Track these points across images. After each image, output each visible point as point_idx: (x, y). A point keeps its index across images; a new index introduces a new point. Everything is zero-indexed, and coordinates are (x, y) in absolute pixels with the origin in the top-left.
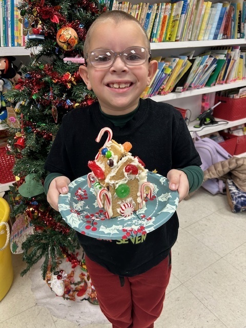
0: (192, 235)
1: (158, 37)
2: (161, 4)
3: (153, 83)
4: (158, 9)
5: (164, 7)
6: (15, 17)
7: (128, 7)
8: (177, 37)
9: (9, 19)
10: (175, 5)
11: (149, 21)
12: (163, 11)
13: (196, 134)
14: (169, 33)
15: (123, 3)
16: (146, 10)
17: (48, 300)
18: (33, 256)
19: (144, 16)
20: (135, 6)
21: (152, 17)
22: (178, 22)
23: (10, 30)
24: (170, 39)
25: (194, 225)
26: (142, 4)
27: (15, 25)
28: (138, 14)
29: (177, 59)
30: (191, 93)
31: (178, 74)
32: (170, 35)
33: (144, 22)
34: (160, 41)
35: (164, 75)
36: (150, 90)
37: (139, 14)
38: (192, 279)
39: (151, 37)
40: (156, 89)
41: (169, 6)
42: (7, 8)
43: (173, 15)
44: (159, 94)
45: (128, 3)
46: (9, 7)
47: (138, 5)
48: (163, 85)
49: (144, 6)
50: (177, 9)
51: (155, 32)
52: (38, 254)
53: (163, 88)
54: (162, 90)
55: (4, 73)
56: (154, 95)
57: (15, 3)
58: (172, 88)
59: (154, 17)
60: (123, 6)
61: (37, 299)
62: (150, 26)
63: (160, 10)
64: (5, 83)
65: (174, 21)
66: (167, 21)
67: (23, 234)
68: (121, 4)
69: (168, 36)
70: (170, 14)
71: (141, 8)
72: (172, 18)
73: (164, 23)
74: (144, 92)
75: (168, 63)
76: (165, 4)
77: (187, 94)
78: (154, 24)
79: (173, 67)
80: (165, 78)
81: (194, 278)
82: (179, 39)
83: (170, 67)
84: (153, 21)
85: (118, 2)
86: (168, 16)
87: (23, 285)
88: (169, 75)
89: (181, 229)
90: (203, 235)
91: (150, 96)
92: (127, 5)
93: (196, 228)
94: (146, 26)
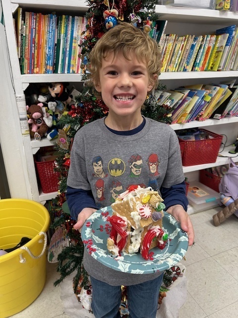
0: (220, 265)
1: (201, 66)
2: (206, 36)
3: (192, 110)
4: (203, 41)
5: (209, 39)
6: (73, 48)
7: (174, 39)
8: (219, 67)
9: (68, 49)
10: (220, 37)
11: (193, 51)
12: (208, 42)
13: (231, 160)
14: (211, 63)
15: (170, 35)
16: (191, 41)
17: (75, 310)
18: (67, 268)
19: (188, 47)
20: (181, 38)
21: (197, 48)
22: (222, 53)
23: (67, 58)
24: (212, 68)
25: (223, 254)
26: (188, 36)
27: (72, 55)
28: (183, 45)
29: (218, 88)
30: (228, 120)
31: (218, 101)
32: (212, 64)
33: (188, 52)
34: (203, 70)
35: (203, 102)
36: (189, 116)
37: (185, 45)
38: (217, 313)
39: (193, 65)
40: (194, 115)
41: (214, 38)
42: (67, 40)
43: (217, 46)
44: (197, 119)
45: (175, 35)
46: (69, 39)
47: (184, 37)
48: (202, 112)
49: (190, 38)
50: (221, 41)
51: (198, 62)
52: (71, 267)
53: (202, 115)
54: (200, 116)
55: (59, 96)
56: (192, 121)
57: (74, 35)
58: (210, 115)
59: (198, 48)
60: (170, 38)
61: (65, 308)
62: (194, 56)
63: (205, 42)
64: (58, 105)
65: (218, 52)
66: (210, 52)
67: (60, 245)
68: (168, 37)
69: (211, 65)
70: (214, 46)
71: (186, 40)
72: (216, 49)
73: (207, 53)
74: (183, 118)
75: (208, 91)
76: (210, 36)
77: (225, 121)
78: (197, 54)
79: (213, 95)
80: (204, 105)
81: (220, 311)
82: (221, 69)
83: (210, 95)
84: (197, 52)
85: (165, 35)
86: (212, 47)
87: (53, 291)
88: (208, 102)
89: (209, 256)
90: (232, 266)
91: (188, 122)
92: (173, 37)
93: (225, 257)
94: (190, 56)
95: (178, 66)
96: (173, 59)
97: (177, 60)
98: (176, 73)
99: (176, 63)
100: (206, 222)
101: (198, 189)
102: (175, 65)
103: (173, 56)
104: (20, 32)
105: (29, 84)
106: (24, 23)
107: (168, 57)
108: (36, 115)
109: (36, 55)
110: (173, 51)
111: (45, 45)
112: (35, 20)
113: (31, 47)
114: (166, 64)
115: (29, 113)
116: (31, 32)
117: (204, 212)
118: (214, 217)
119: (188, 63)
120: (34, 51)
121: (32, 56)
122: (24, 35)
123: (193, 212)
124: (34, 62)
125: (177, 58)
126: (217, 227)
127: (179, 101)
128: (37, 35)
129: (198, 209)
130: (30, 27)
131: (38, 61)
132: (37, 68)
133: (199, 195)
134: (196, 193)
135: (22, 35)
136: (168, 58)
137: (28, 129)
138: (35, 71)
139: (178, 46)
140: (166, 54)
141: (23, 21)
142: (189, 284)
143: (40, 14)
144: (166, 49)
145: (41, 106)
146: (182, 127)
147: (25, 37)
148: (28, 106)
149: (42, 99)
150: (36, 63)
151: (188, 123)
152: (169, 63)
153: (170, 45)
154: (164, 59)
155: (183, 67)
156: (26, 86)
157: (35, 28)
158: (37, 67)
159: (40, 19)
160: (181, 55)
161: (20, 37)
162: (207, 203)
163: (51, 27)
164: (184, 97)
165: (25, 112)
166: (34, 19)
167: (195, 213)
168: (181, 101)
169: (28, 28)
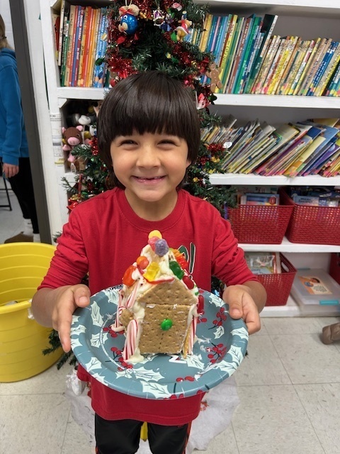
3: (310, 157)
7: (295, 43)
11: (327, 64)
15: (288, 37)
16: (325, 48)
19: (319, 58)
20: (307, 43)
21: (335, 59)
25: (313, 386)
26: (319, 39)
28: (310, 54)
33: (318, 66)
35: (334, 147)
36: (303, 167)
37: (313, 54)
39: (327, 87)
40: (315, 167)
44: (321, 173)
45: (297, 38)
47: (313, 41)
48: (330, 162)
49: (323, 44)
51: (336, 82)
53: (329, 167)
54: (327, 168)
56: (312, 173)
60: (287, 42)
62: (329, 73)
68: (283, 40)
71: (317, 45)
74: (294, 167)
78: (336, 69)
80: (335, 152)
85: (279, 37)
89: (289, 383)
90: (319, 407)
91: (303, 175)
92: (294, 41)
93: (315, 392)
94: (321, 72)
95: (298, 86)
96: (291, 75)
97: (297, 77)
98: (294, 98)
99: (296, 81)
100: (312, 335)
101: (318, 282)
102: (293, 85)
103: (290, 71)
104: (61, 32)
105: (66, 100)
106: (68, 19)
107: (281, 71)
108: (72, 140)
109: (81, 62)
110: (291, 62)
111: (94, 50)
112: (82, 16)
113: (75, 52)
114: (277, 84)
115: (64, 136)
116: (76, 32)
117: (318, 319)
118: (324, 329)
119: (316, 83)
120: (79, 57)
121: (76, 63)
122: (66, 36)
123: (298, 313)
124: (78, 72)
125: (299, 75)
126: (326, 346)
127: (290, 141)
128: (84, 36)
129: (306, 312)
130: (76, 25)
131: (83, 70)
132: (82, 80)
133: (315, 291)
134: (312, 288)
135: (64, 36)
136: (281, 73)
137: (62, 157)
138: (79, 84)
139: (301, 54)
140: (279, 66)
141: (66, 18)
142: (238, 410)
143: (90, 7)
144: (279, 58)
145: (80, 130)
146: (291, 181)
147: (69, 38)
148: (63, 128)
149: (83, 120)
150: (80, 73)
151: (302, 177)
152: (283, 81)
153: (287, 53)
154: (275, 75)
155: (308, 89)
156: (63, 102)
157: (82, 27)
158: (83, 78)
159: (89, 15)
160: (305, 69)
161: (61, 38)
162: (321, 305)
163: (103, 26)
164: (298, 137)
165: (59, 135)
166: (81, 14)
167: (302, 317)
168: (291, 143)
169: (73, 26)
